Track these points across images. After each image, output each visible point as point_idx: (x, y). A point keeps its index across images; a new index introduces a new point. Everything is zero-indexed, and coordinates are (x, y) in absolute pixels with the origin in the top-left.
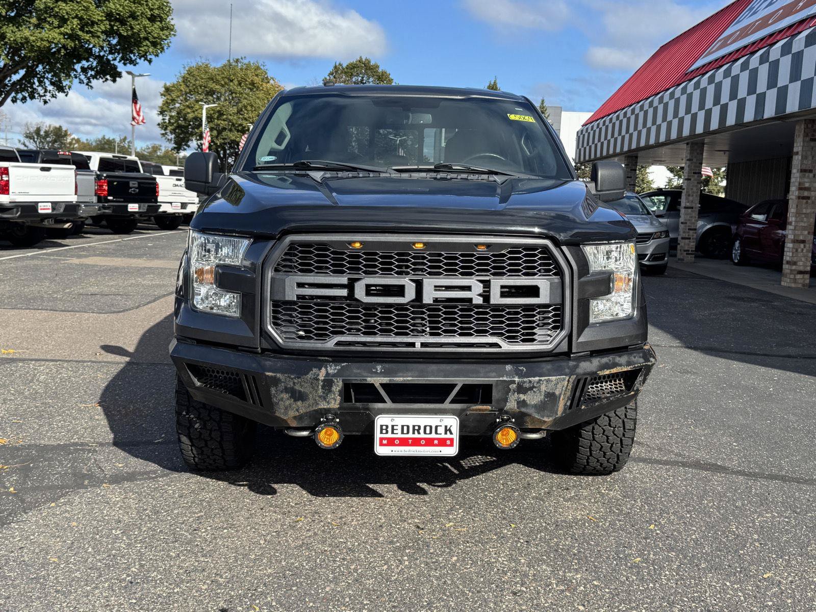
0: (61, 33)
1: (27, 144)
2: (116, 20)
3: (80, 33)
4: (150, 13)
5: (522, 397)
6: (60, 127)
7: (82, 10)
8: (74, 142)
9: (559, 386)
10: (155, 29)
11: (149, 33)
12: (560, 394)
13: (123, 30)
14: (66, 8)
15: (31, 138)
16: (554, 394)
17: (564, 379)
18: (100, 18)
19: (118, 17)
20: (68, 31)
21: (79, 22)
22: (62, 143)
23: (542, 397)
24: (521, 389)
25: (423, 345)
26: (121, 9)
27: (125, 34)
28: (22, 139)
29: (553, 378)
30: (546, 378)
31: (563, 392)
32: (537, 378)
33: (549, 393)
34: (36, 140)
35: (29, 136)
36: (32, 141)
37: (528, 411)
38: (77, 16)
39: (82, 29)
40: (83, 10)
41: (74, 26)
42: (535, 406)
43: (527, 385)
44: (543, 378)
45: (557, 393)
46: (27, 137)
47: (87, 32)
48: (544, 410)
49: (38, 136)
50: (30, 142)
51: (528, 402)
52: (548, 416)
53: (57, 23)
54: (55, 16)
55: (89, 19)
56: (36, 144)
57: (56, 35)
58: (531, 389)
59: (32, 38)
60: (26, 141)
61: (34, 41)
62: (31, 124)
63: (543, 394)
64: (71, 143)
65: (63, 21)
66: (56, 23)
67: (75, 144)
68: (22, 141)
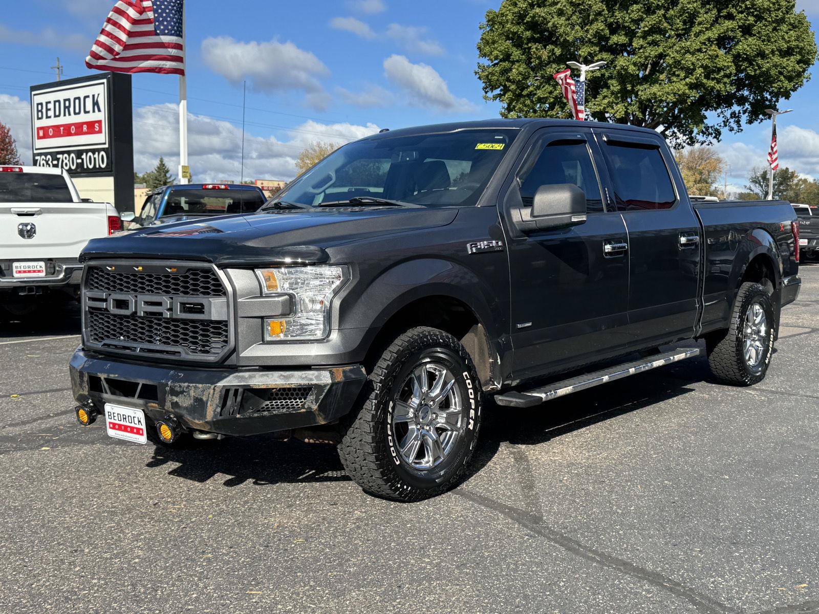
0: (687, 84)
1: (753, 187)
2: (744, 60)
3: (705, 81)
4: (786, 46)
5: (175, 399)
6: (787, 169)
7: (707, 58)
8: (801, 183)
9: (206, 393)
10: (791, 63)
11: (784, 68)
12: (207, 400)
13: (750, 70)
14: (691, 59)
15: (756, 182)
16: (201, 400)
17: (210, 388)
18: (726, 64)
19: (745, 56)
20: (692, 81)
21: (703, 71)
22: (788, 185)
23: (192, 401)
24: (174, 393)
25: (142, 350)
26: (748, 49)
27: (753, 74)
28: (748, 184)
29: (200, 386)
30: (194, 385)
31: (210, 399)
32: (186, 384)
33: (197, 398)
34: (762, 184)
35: (755, 181)
36: (757, 185)
37: (181, 412)
38: (702, 66)
39: (707, 77)
40: (709, 59)
41: (698, 76)
42: (186, 408)
43: (178, 389)
44: (191, 385)
45: (204, 399)
46: (753, 181)
47: (713, 79)
48: (195, 413)
49: (764, 180)
50: (756, 186)
51: (180, 404)
52: (199, 419)
53: (684, 75)
54: (682, 69)
55: (714, 67)
56: (762, 187)
57: (682, 87)
58: (182, 392)
59: (658, 93)
60: (752, 186)
61: (660, 96)
62: (758, 168)
63: (192, 398)
64: (797, 185)
65: (689, 72)
66: (682, 75)
67: (801, 185)
68: (748, 186)
